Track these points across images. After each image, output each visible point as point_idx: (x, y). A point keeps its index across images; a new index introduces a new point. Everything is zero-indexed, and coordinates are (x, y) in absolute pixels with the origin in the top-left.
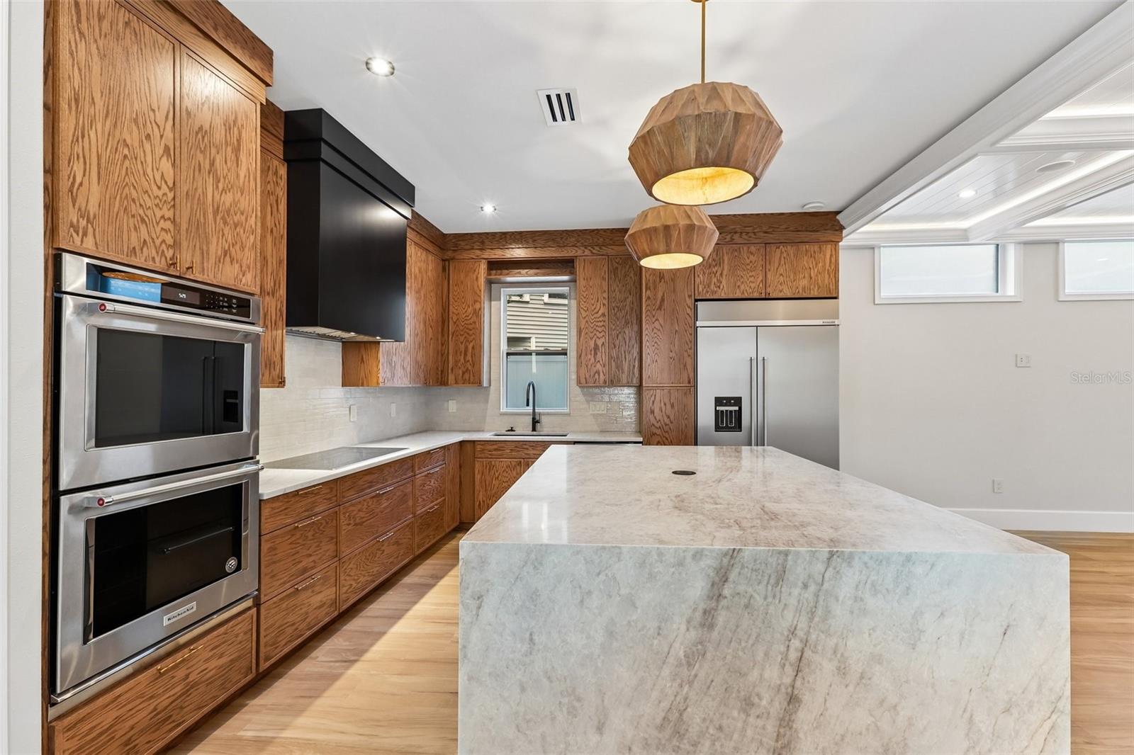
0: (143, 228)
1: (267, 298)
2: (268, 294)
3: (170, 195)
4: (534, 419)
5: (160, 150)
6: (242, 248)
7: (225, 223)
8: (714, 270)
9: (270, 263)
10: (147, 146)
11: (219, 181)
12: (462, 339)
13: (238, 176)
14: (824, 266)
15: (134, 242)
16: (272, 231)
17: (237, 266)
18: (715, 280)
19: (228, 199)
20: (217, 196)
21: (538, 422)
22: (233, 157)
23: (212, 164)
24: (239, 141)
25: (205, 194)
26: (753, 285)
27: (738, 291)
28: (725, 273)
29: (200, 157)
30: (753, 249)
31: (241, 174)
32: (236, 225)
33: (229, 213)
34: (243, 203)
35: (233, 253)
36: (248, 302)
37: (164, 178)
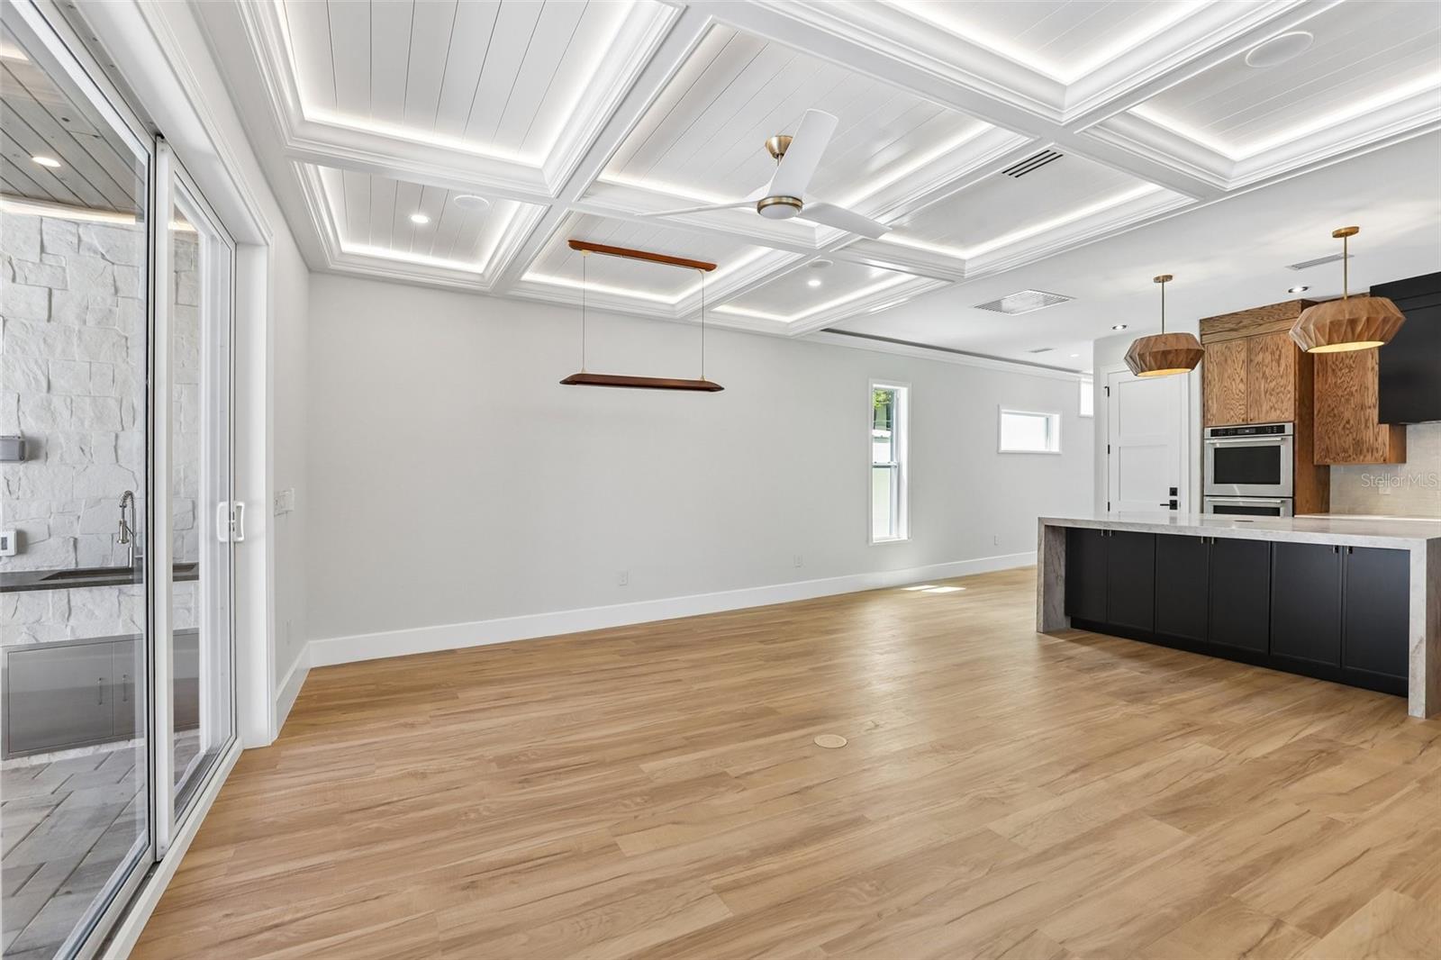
0: (1232, 413)
1: (1368, 410)
2: (1370, 407)
3: (1243, 395)
5: (1238, 381)
6: (1282, 402)
7: (1271, 395)
9: (1371, 389)
10: (1233, 383)
11: (1268, 379)
13: (1279, 371)
15: (1229, 417)
17: (1278, 412)
19: (1273, 384)
20: (1266, 386)
22: (1277, 364)
23: (1264, 373)
24: (1280, 356)
25: (1260, 388)
29: (1258, 374)
31: (1282, 369)
32: (1278, 394)
33: (1273, 390)
34: (1283, 382)
35: (1276, 406)
36: (1284, 426)
37: (1240, 391)
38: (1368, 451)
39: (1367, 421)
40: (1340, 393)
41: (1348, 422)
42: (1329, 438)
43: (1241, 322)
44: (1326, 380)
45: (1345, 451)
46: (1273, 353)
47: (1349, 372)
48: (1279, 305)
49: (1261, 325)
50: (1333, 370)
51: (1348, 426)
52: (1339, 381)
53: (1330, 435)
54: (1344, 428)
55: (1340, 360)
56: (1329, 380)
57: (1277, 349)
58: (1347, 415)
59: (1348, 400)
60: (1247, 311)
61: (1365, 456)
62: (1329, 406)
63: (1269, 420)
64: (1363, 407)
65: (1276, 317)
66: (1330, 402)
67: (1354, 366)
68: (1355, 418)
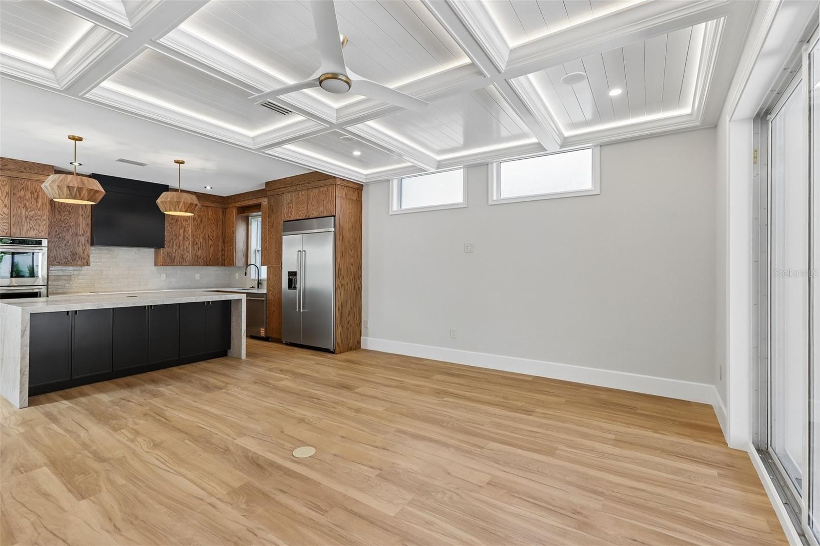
1: (79, 237)
2: (80, 236)
3: (6, 217)
4: (258, 282)
6: (39, 226)
7: (31, 220)
8: (290, 205)
9: (81, 226)
11: (28, 209)
12: (229, 244)
13: (37, 206)
14: (329, 199)
16: (82, 215)
17: (36, 231)
18: (290, 211)
19: (32, 213)
20: (27, 213)
21: (260, 284)
22: (35, 201)
23: (25, 205)
24: (38, 196)
25: (21, 213)
26: (303, 212)
27: (298, 216)
28: (294, 206)
29: (19, 204)
30: (303, 193)
31: (39, 206)
32: (36, 220)
33: (32, 217)
34: (40, 213)
35: (35, 227)
36: (41, 241)
37: (4, 212)
38: (79, 259)
39: (78, 243)
40: (63, 225)
41: (68, 242)
42: (56, 250)
43: (7, 165)
44: (55, 216)
45: (66, 258)
46: (32, 193)
47: (69, 214)
48: (38, 164)
49: (22, 172)
50: (59, 211)
51: (68, 244)
52: (63, 218)
53: (57, 249)
54: (65, 245)
55: (63, 206)
56: (56, 217)
57: (35, 191)
58: (67, 238)
59: (68, 230)
60: (12, 159)
61: (77, 262)
62: (56, 231)
63: (28, 235)
64: (76, 235)
65: (36, 171)
66: (57, 229)
67: (72, 211)
68: (72, 240)
